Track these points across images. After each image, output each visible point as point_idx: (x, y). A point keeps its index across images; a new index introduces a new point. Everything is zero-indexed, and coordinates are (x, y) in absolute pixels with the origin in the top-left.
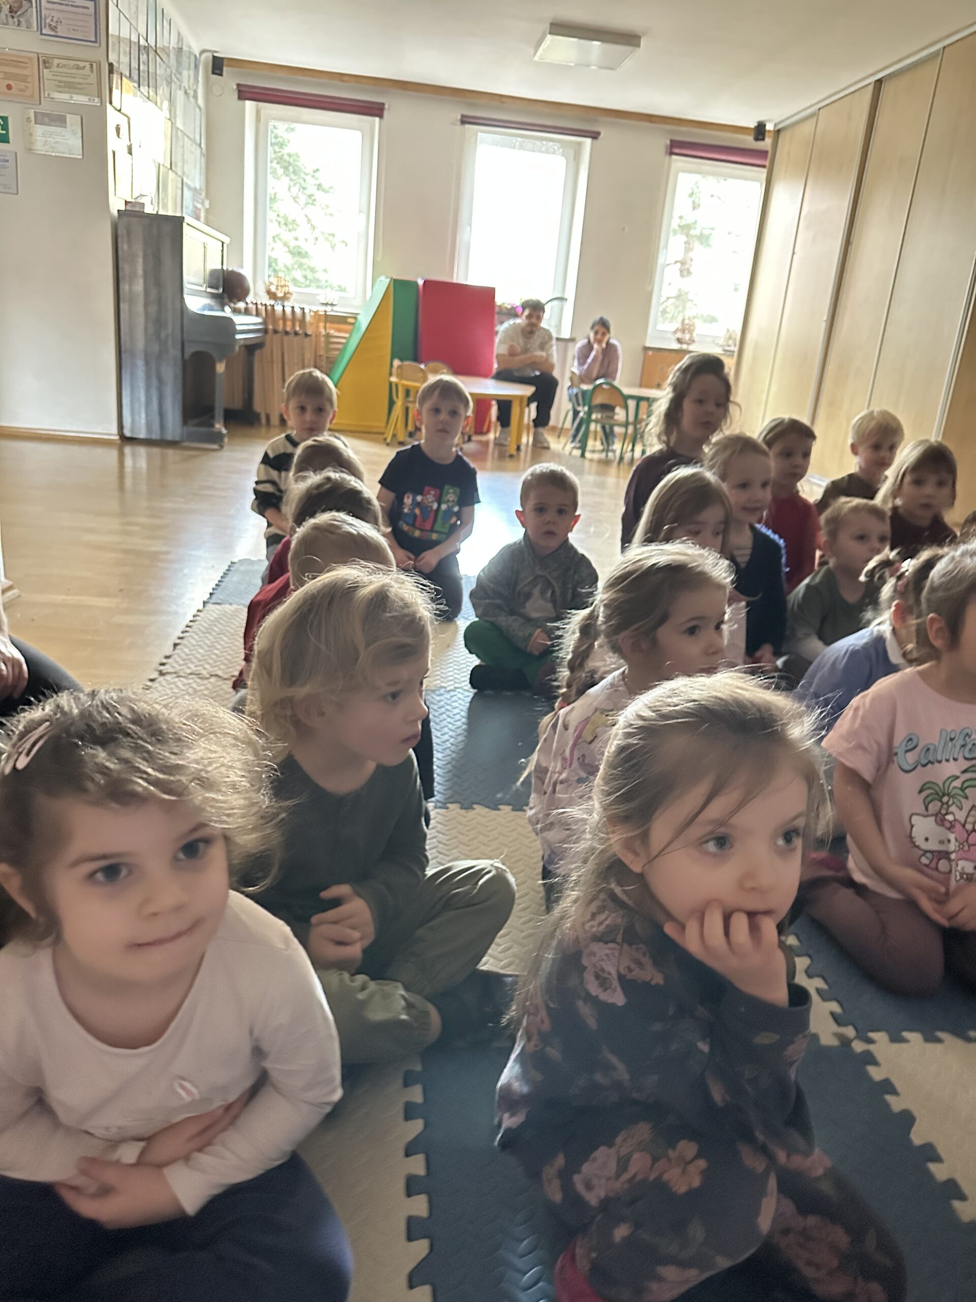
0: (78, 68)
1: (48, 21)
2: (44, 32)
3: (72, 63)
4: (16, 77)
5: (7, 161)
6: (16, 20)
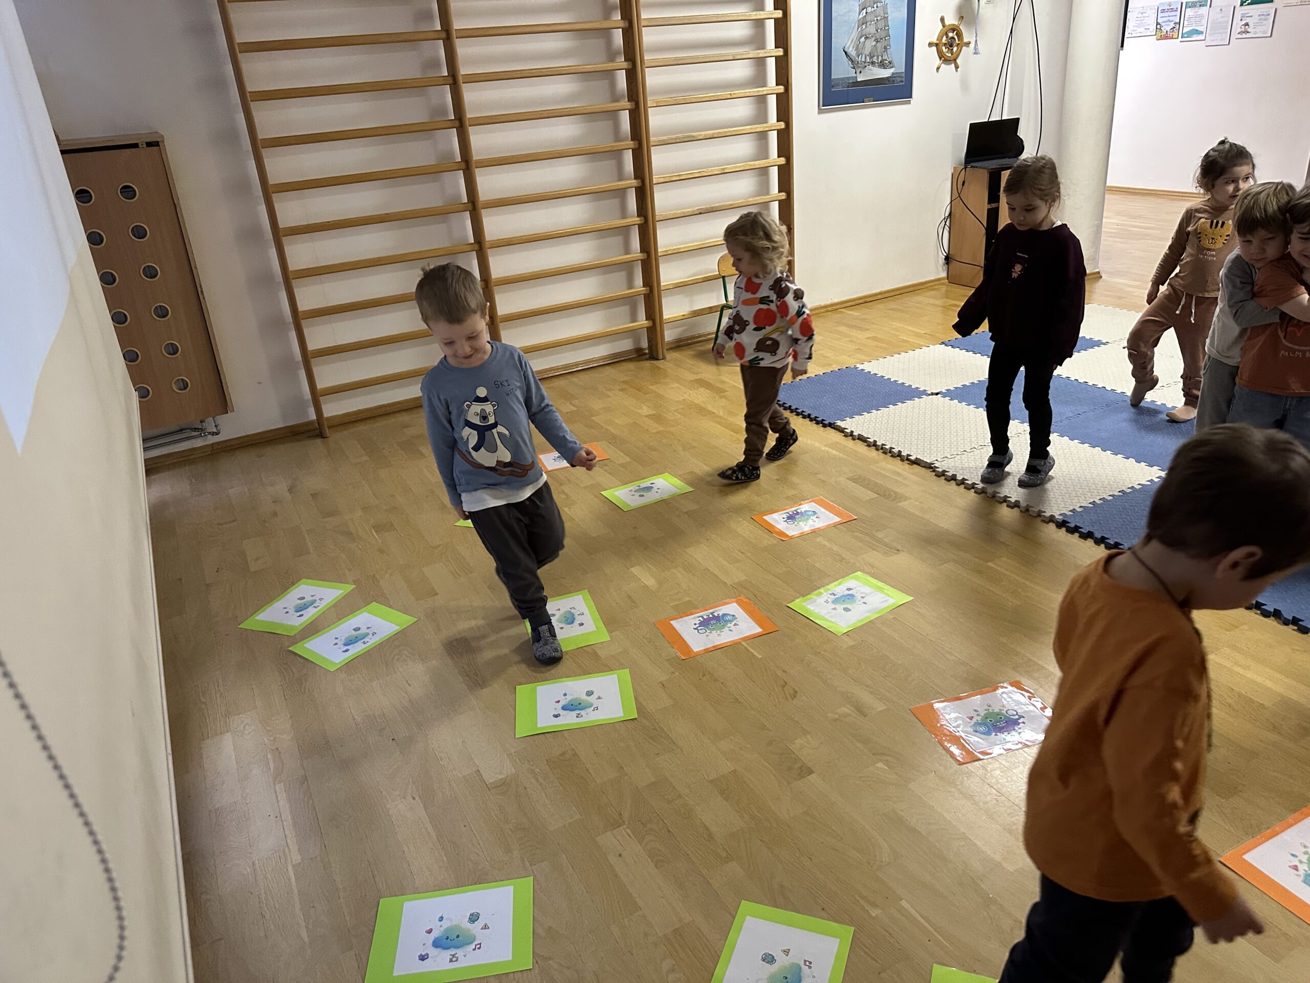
5: (1269, 15)
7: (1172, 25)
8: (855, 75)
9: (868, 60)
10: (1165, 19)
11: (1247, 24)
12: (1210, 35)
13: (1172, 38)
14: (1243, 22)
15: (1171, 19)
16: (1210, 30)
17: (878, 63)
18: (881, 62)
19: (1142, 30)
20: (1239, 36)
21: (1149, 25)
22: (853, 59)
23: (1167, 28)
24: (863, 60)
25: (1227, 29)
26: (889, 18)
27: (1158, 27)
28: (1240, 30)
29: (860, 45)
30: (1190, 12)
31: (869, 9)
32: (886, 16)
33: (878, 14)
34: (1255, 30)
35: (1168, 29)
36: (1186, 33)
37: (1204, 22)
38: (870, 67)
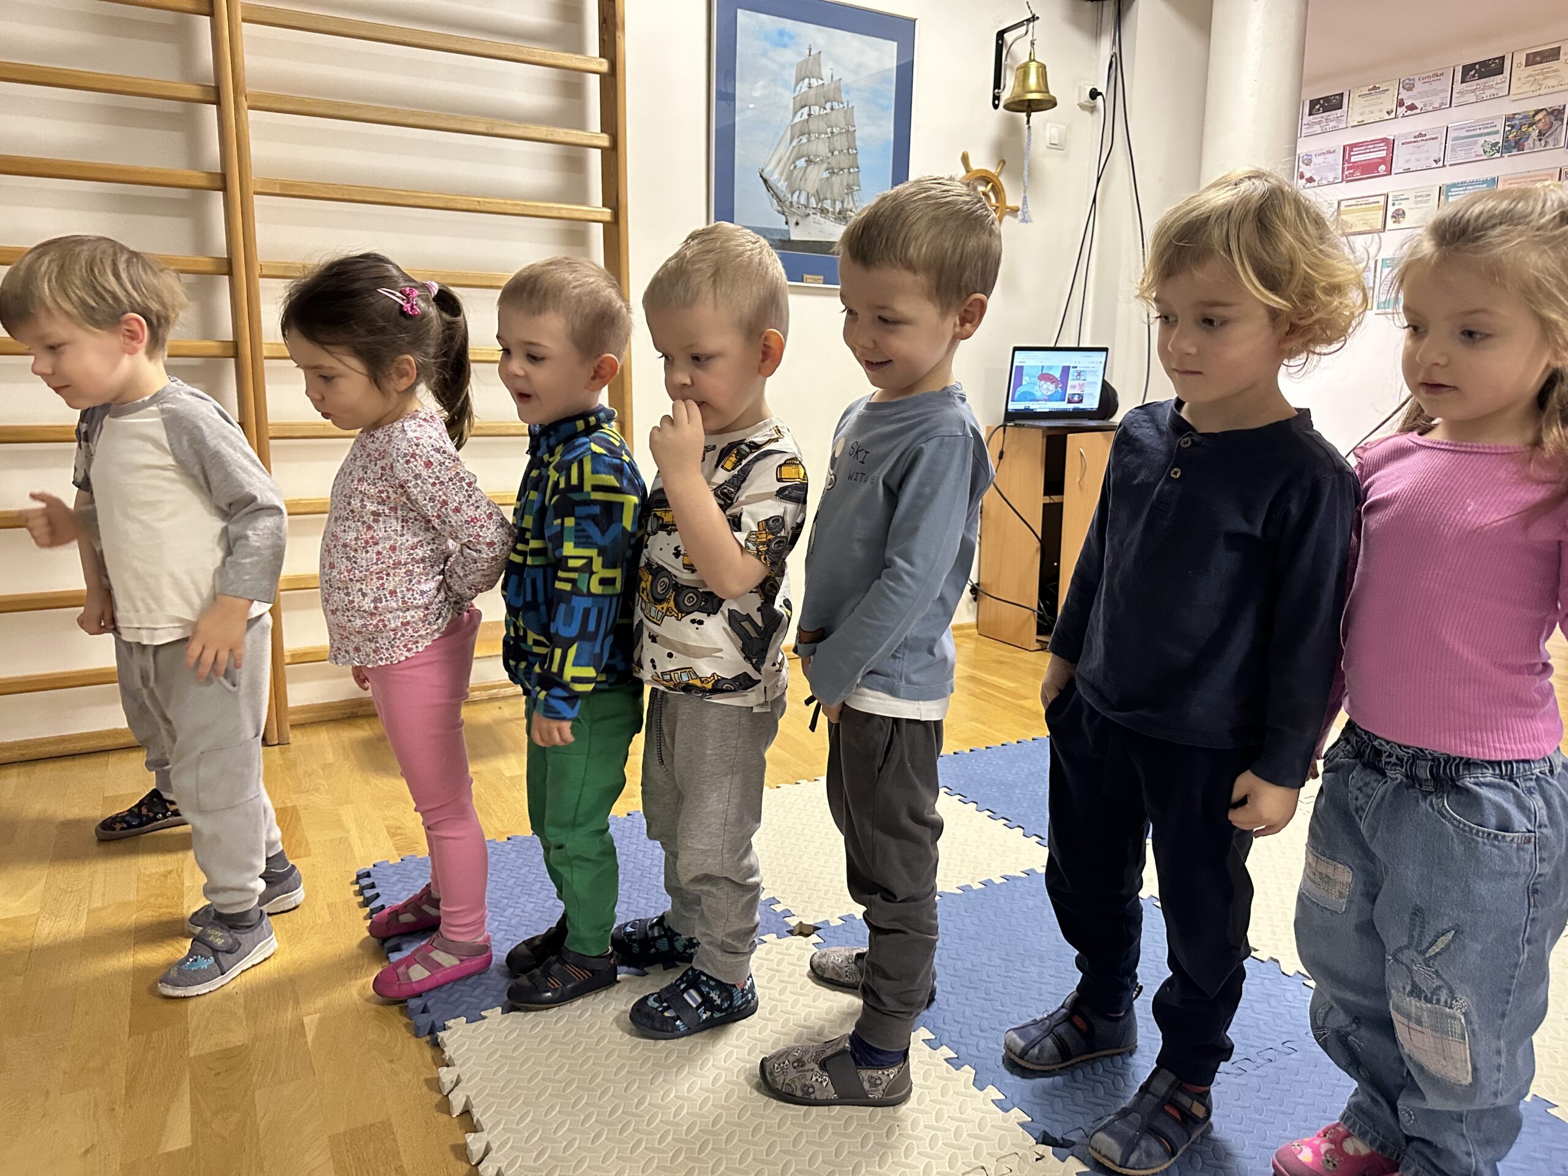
6: (1543, 142)
8: (786, 227)
9: (813, 202)
17: (833, 213)
18: (840, 213)
22: (781, 196)
24: (803, 201)
26: (857, 134)
29: (796, 172)
31: (816, 110)
32: (852, 129)
33: (833, 122)
36: (1382, 304)
38: (818, 217)
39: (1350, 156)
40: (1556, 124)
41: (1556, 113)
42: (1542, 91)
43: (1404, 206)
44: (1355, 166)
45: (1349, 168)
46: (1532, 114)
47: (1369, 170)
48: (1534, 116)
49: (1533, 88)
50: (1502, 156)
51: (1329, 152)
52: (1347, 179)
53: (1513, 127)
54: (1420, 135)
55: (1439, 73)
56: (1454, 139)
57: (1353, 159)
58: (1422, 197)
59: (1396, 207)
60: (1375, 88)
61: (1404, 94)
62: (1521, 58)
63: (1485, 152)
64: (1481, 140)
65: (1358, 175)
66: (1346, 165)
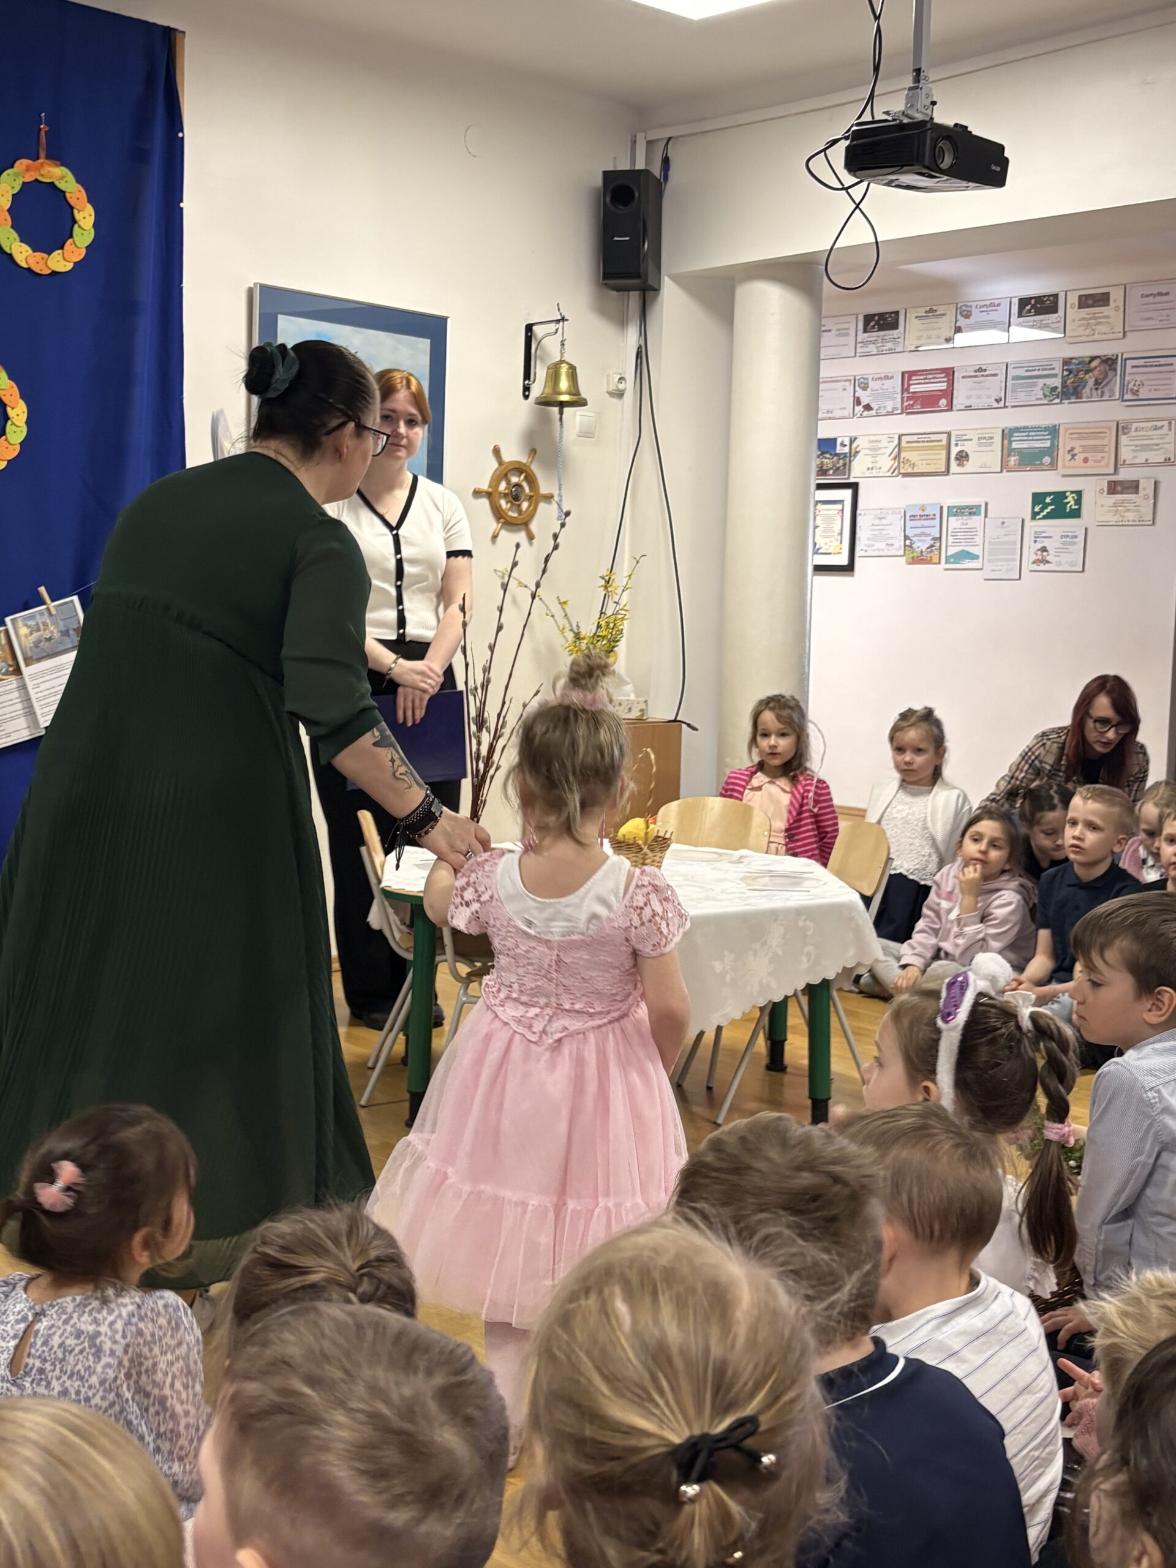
0: (1156, 428)
1: (1131, 386)
2: (1126, 397)
3: (1151, 424)
4: (1095, 449)
5: (1076, 537)
6: (1099, 392)
7: (929, 542)
10: (918, 531)
11: (1044, 549)
12: (989, 561)
13: (929, 562)
14: (1039, 546)
15: (927, 530)
16: (989, 554)
19: (882, 545)
20: (1034, 567)
21: (892, 538)
23: (921, 545)
25: (1014, 553)
27: (908, 542)
28: (1035, 558)
30: (955, 523)
34: (1057, 559)
35: (924, 546)
36: (952, 556)
37: (979, 540)
39: (909, 385)
40: (1111, 374)
41: (1110, 362)
42: (1096, 337)
43: (967, 447)
44: (916, 397)
45: (909, 399)
46: (1088, 360)
47: (928, 403)
48: (1090, 362)
49: (1087, 332)
50: (1061, 403)
51: (887, 378)
52: (906, 410)
53: (1070, 371)
54: (980, 370)
55: (997, 302)
56: (1015, 378)
57: (913, 389)
58: (985, 440)
59: (959, 448)
60: (931, 311)
61: (962, 322)
62: (1073, 299)
63: (1045, 396)
64: (1041, 382)
65: (918, 408)
66: (905, 395)
